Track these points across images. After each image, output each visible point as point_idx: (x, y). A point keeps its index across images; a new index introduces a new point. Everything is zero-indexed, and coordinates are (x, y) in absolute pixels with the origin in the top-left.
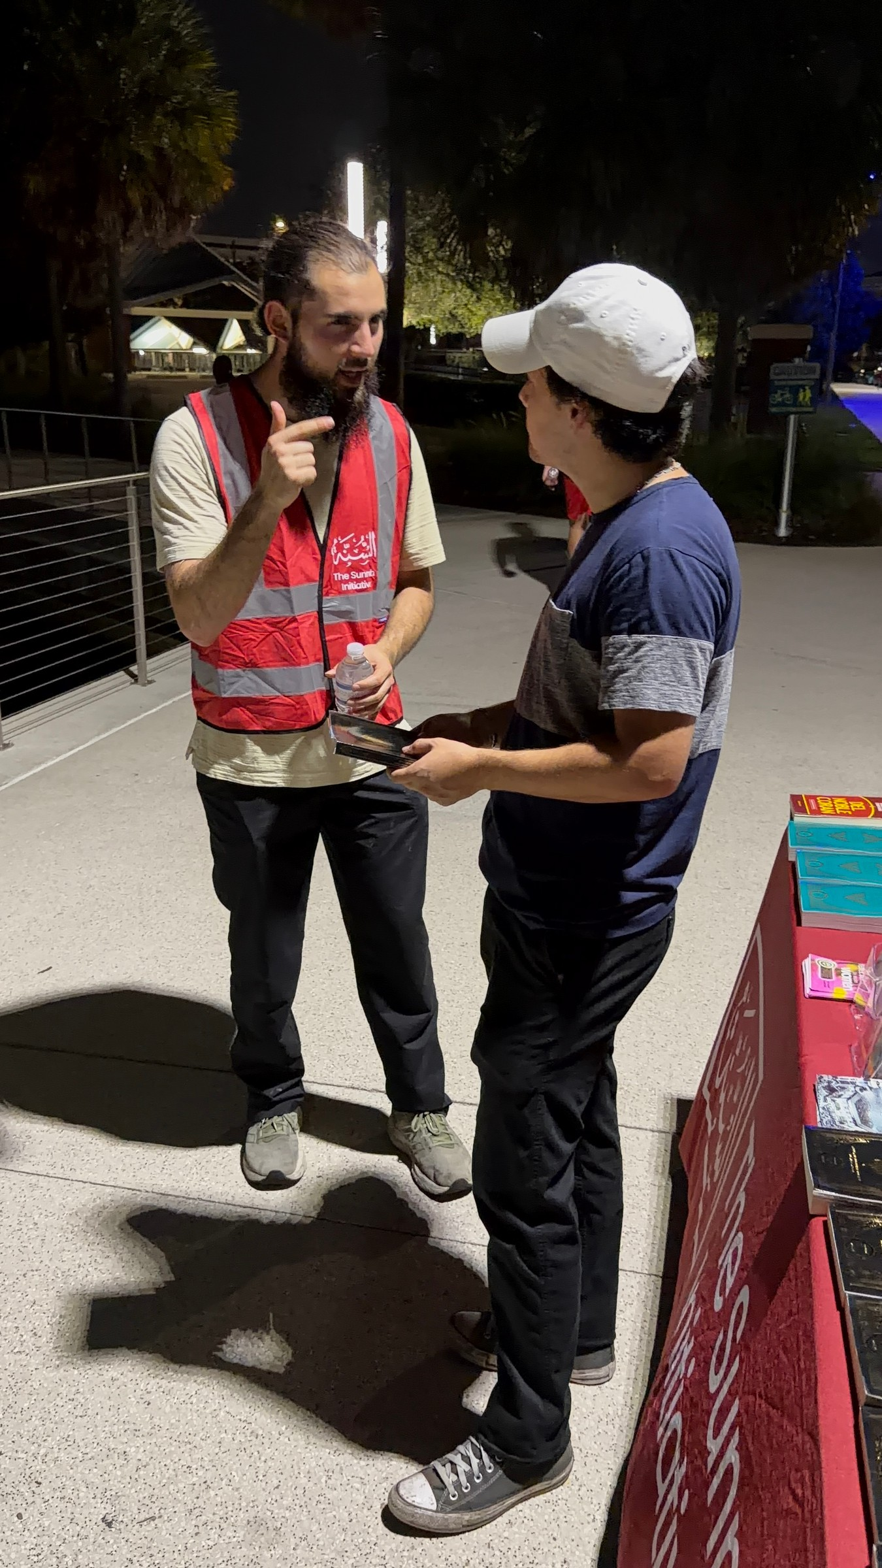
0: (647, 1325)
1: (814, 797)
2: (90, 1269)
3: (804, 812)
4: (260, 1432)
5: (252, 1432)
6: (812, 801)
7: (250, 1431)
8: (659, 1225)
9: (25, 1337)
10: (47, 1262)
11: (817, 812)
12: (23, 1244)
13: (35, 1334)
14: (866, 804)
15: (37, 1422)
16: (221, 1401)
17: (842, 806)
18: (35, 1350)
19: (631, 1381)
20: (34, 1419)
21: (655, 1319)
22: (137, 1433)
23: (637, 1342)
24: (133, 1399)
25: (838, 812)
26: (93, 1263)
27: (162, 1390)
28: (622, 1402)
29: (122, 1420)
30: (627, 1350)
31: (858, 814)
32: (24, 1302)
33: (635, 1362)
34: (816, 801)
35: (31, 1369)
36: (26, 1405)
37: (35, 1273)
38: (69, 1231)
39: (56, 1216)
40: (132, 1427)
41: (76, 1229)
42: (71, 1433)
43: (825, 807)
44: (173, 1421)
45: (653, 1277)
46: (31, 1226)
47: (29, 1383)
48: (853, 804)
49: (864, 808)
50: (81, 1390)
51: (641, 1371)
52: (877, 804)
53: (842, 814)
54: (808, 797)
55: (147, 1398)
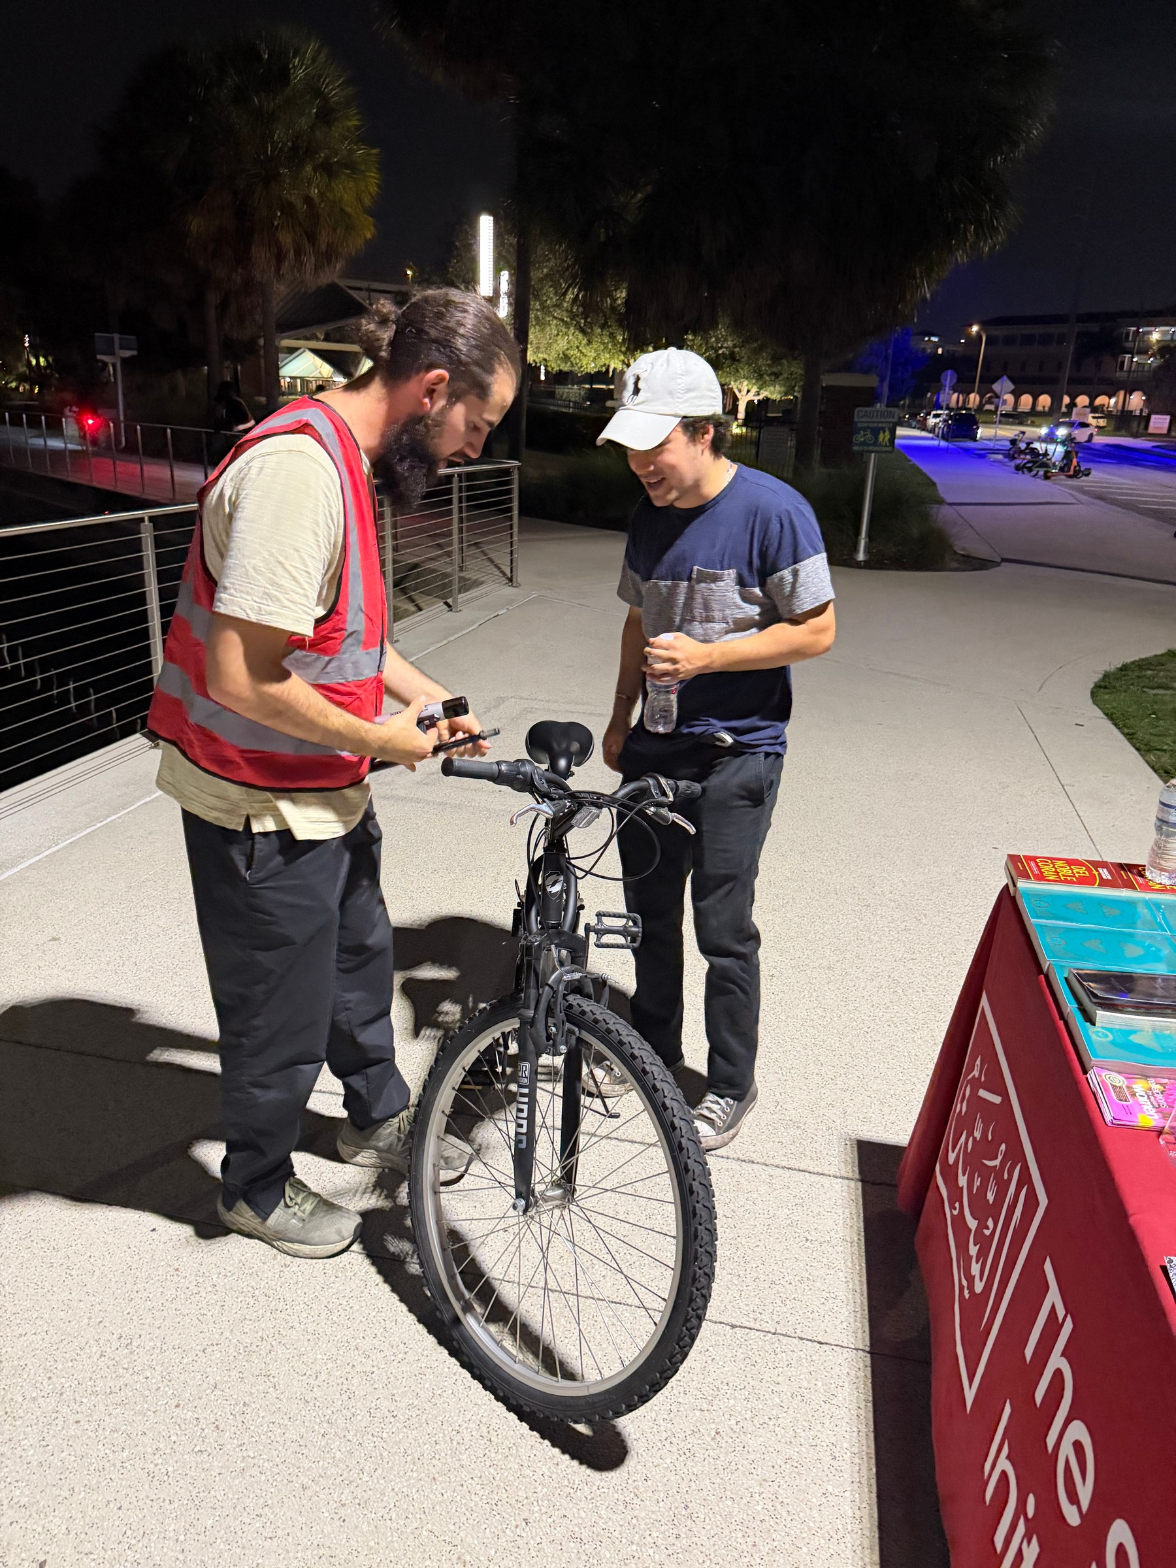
0: (862, 1412)
1: (1034, 859)
2: (274, 1343)
3: (1028, 877)
4: (468, 1558)
5: (459, 1558)
6: (1032, 864)
7: (456, 1556)
8: (858, 1288)
9: (206, 1431)
10: (228, 1334)
11: (1041, 877)
12: (202, 1311)
13: (217, 1427)
14: (1088, 869)
15: (222, 1546)
16: (423, 1516)
17: (1065, 871)
18: (218, 1448)
19: (856, 1486)
20: (219, 1541)
21: (870, 1405)
22: (332, 1560)
23: (855, 1434)
24: (326, 1514)
25: (1062, 878)
26: (277, 1335)
27: (357, 1501)
28: (850, 1513)
29: (315, 1542)
30: (846, 1445)
31: (1082, 881)
32: (205, 1385)
33: (857, 1461)
34: (1037, 864)
35: (214, 1474)
36: (210, 1522)
37: (215, 1348)
38: (250, 1295)
39: (235, 1277)
40: (328, 1552)
41: (257, 1292)
42: (260, 1561)
43: (1047, 870)
44: (372, 1544)
45: (861, 1353)
46: (210, 1289)
47: (213, 1492)
48: (1076, 869)
49: (1087, 874)
50: (270, 1502)
51: (864, 1472)
52: (1100, 870)
53: (1066, 882)
54: (1028, 858)
55: (343, 1512)
